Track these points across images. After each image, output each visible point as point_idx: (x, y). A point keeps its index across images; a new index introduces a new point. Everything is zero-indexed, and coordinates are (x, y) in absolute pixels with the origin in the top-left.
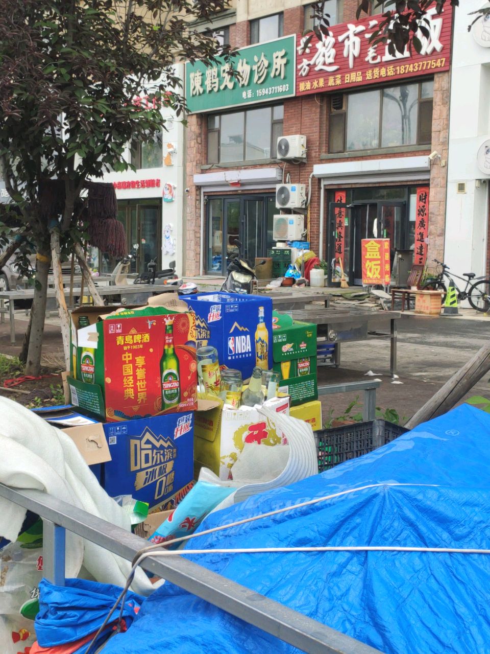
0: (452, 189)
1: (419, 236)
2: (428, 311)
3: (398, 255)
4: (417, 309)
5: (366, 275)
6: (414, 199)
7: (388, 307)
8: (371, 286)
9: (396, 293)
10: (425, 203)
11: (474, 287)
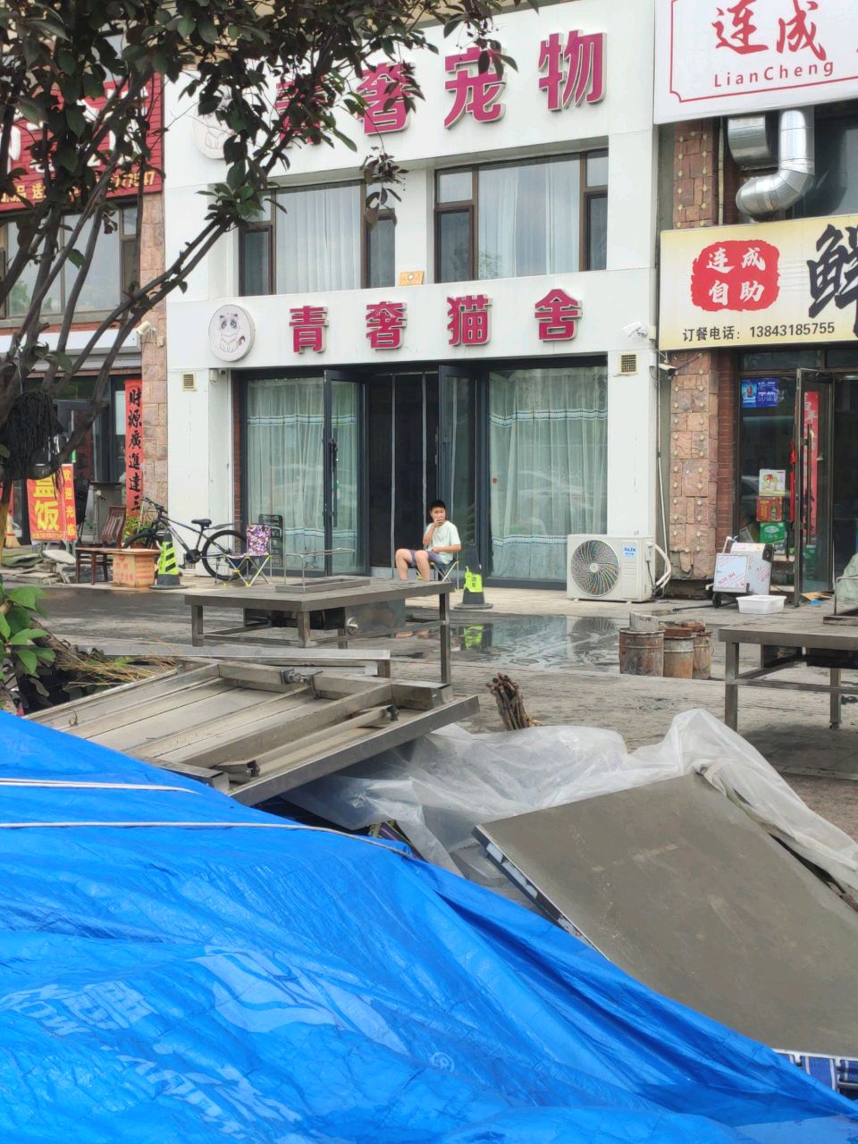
0: (175, 382)
1: (132, 460)
2: (132, 583)
3: (95, 490)
4: (116, 579)
5: (36, 525)
6: (121, 399)
7: (70, 578)
8: (46, 544)
9: (82, 555)
10: (138, 405)
11: (210, 541)
